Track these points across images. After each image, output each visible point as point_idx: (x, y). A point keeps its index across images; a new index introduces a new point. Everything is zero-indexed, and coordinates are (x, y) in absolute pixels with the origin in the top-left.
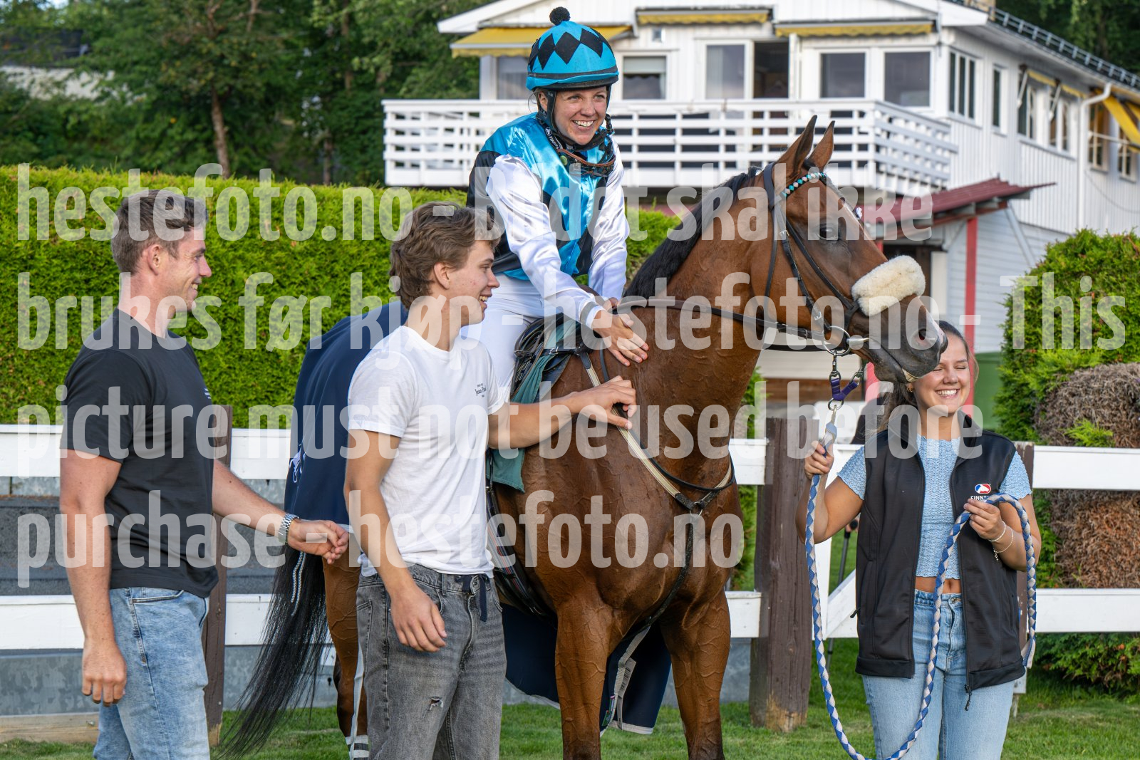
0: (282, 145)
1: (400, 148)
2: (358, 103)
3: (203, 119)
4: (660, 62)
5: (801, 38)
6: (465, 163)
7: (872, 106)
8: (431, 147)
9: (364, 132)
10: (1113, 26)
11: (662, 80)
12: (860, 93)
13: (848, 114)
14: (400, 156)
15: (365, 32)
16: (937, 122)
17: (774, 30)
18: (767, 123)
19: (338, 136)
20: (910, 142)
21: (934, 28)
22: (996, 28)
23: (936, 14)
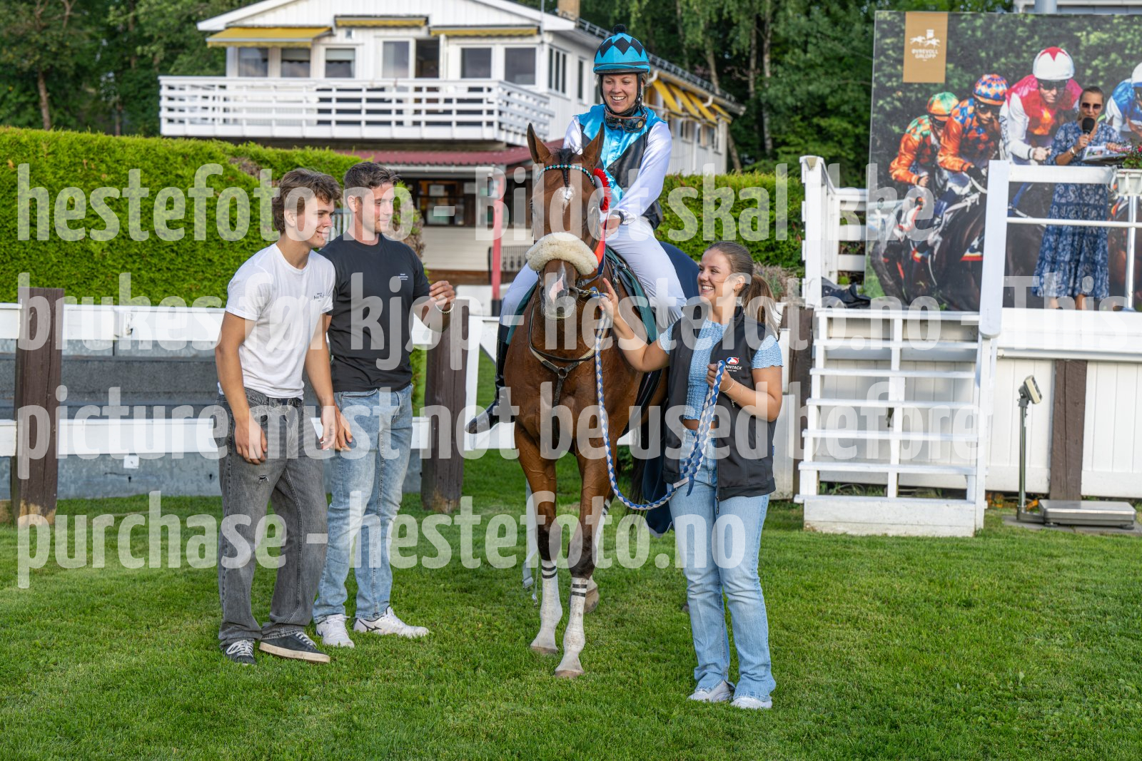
0: (87, 105)
1: (171, 110)
2: (140, 77)
3: (32, 88)
4: (351, 52)
5: (448, 37)
6: (216, 121)
7: (497, 84)
8: (193, 109)
9: (145, 98)
10: (660, 30)
11: (352, 64)
12: (488, 75)
13: (480, 90)
14: (171, 115)
15: (146, 29)
16: (541, 96)
17: (429, 32)
18: (424, 95)
19: (127, 100)
20: (522, 109)
21: (539, 31)
22: (580, 32)
23: (540, 22)
